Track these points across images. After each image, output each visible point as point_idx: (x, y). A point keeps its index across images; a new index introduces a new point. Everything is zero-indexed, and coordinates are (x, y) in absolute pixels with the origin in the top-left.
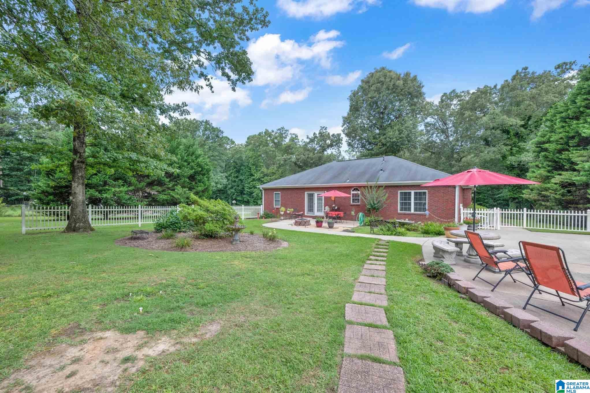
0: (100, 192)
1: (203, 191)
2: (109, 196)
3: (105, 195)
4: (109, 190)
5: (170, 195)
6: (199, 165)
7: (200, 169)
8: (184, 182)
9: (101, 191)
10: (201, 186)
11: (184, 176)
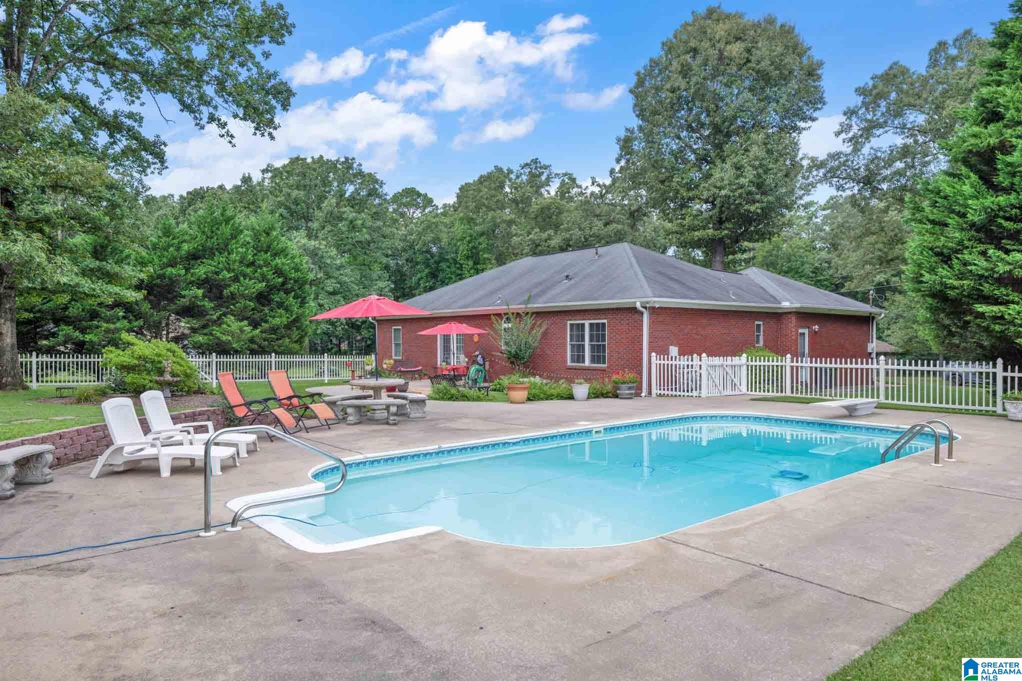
0: (83, 331)
1: (288, 327)
2: (95, 339)
3: (88, 337)
4: (97, 327)
5: (211, 334)
6: (279, 272)
7: (280, 280)
8: (245, 307)
9: (86, 328)
10: (281, 317)
11: (243, 296)
